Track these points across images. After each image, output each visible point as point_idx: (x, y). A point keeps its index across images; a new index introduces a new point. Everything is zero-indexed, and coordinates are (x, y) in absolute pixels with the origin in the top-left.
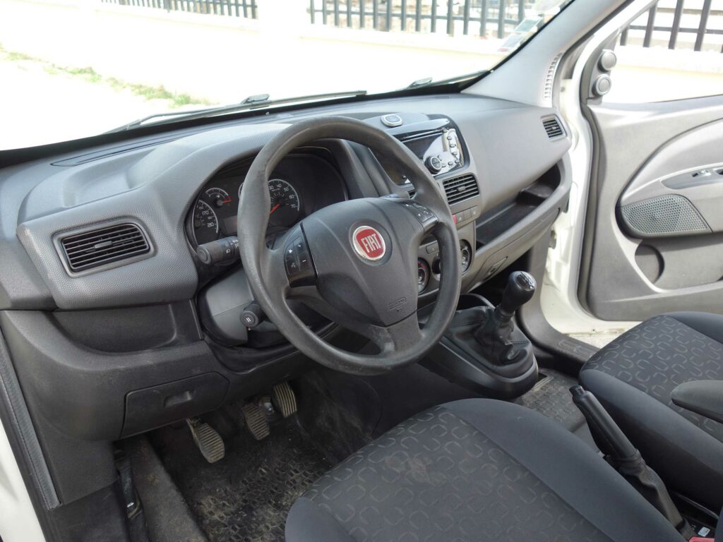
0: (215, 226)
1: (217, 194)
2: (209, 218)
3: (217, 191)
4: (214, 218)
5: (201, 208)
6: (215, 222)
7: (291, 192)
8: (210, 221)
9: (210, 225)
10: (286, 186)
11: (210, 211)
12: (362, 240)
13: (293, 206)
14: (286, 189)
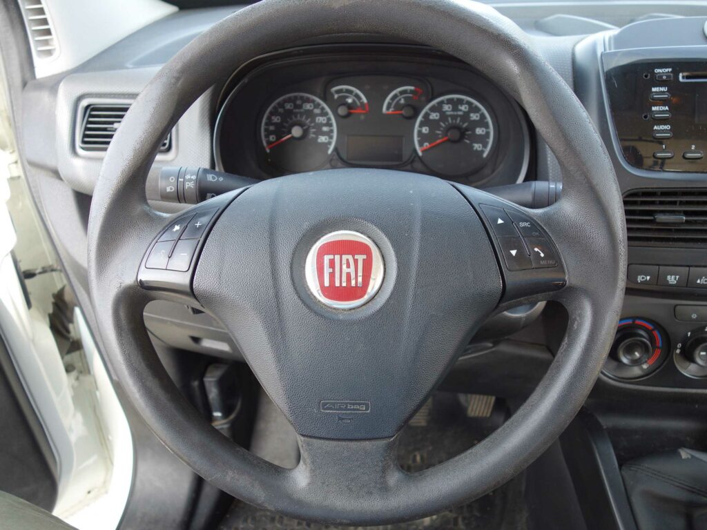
0: (330, 143)
1: (347, 97)
2: (325, 129)
3: (350, 92)
4: (332, 131)
5: (317, 111)
6: (331, 137)
7: (482, 123)
8: (324, 134)
9: (322, 139)
10: (477, 110)
11: (329, 119)
12: (327, 258)
13: (477, 146)
14: (474, 117)
